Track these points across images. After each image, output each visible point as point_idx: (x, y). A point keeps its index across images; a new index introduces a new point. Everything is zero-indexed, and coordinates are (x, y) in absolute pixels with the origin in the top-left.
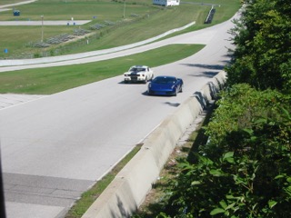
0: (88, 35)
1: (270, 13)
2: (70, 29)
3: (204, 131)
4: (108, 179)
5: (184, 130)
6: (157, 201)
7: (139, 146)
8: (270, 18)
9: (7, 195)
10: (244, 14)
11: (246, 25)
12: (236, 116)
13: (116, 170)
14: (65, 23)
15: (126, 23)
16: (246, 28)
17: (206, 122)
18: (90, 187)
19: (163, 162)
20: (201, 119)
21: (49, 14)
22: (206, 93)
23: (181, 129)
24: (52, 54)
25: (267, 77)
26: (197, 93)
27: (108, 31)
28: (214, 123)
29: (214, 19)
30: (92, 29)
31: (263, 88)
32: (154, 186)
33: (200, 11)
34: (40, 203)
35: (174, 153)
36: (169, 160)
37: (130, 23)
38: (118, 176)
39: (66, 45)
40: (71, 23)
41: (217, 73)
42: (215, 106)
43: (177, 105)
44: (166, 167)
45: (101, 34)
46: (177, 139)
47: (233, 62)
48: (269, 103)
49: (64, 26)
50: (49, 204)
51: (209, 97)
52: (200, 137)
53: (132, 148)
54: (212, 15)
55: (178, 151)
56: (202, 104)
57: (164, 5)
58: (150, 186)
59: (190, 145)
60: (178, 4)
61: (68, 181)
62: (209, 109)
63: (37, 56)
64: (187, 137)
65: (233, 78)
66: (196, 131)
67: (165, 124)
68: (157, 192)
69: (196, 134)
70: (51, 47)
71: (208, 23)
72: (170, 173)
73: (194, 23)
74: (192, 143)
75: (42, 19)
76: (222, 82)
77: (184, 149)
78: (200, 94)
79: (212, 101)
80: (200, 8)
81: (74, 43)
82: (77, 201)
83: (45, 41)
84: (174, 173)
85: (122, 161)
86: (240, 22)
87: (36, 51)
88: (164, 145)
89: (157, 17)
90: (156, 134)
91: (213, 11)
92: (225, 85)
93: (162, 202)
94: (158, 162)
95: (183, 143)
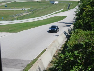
0: (29, 13)
1: (88, 6)
2: (23, 11)
3: (67, 44)
4: (36, 60)
5: (60, 44)
6: (51, 67)
7: (46, 49)
8: (88, 7)
9: (3, 65)
10: (79, 6)
11: (80, 10)
12: (77, 39)
13: (38, 57)
14: (21, 9)
15: (41, 9)
16: (80, 11)
17: (67, 41)
18: (30, 63)
19: (53, 54)
20: (65, 40)
21: (16, 6)
22: (67, 32)
23: (59, 44)
24: (17, 19)
25: (87, 27)
26: (64, 32)
27: (35, 12)
28: (70, 42)
29: (70, 8)
30: (30, 11)
31: (86, 30)
32: (51, 62)
33: (65, 5)
34: (14, 68)
35: (57, 51)
36: (55, 54)
37: (43, 9)
38: (39, 59)
39: (22, 16)
40: (24, 9)
41: (71, 25)
42: (70, 36)
43: (58, 36)
44: (54, 56)
45: (33, 13)
46: (58, 47)
47: (76, 22)
48: (87, 35)
49: (21, 10)
50: (16, 68)
51: (68, 33)
52: (65, 46)
53: (43, 50)
54: (69, 7)
55: (58, 51)
56: (66, 35)
57: (53, 3)
58: (49, 62)
59: (62, 49)
60: (58, 3)
61: (23, 60)
62: (68, 37)
63: (12, 20)
64: (61, 46)
65: (76, 27)
66: (64, 44)
67: (54, 42)
68: (51, 64)
69: (64, 45)
70: (17, 17)
71: (68, 9)
72: (55, 58)
73: (63, 9)
74: (63, 48)
75: (14, 8)
76: (72, 28)
77: (60, 50)
78: (65, 32)
79: (69, 35)
80: (65, 4)
81: (24, 16)
82: (26, 67)
83: (15, 15)
84: (57, 58)
85: (40, 54)
86: (78, 9)
87: (12, 18)
88: (54, 49)
89: (51, 7)
90: (51, 45)
91: (69, 5)
92: (73, 29)
93: (53, 67)
94: (52, 54)
95: (60, 48)
